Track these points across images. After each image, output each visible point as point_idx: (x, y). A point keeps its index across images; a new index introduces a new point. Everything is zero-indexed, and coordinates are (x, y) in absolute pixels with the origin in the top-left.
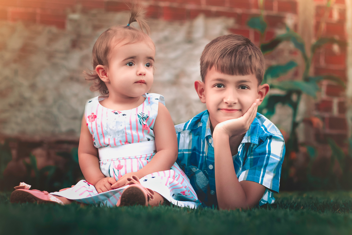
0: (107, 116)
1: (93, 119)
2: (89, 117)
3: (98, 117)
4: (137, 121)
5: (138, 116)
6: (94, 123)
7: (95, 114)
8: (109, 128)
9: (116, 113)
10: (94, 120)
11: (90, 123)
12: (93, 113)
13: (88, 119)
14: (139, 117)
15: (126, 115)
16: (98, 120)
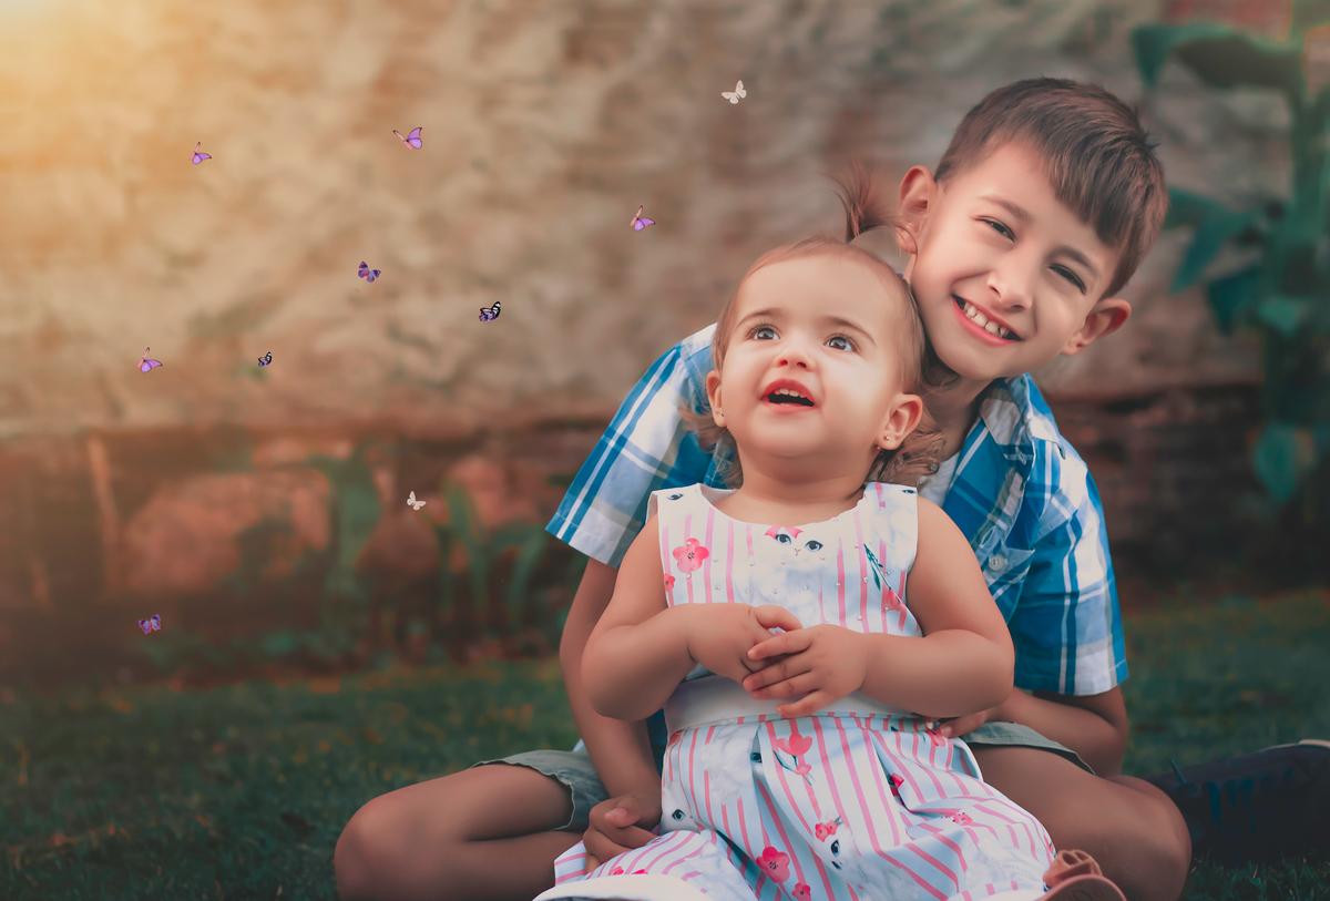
0: (751, 553)
1: (694, 561)
2: (676, 554)
3: (713, 554)
4: (864, 574)
5: (866, 556)
6: (698, 574)
7: (702, 544)
8: (760, 594)
9: (783, 538)
10: (700, 564)
11: (685, 576)
12: (694, 541)
13: (673, 562)
14: (871, 559)
15: (821, 546)
16: (717, 566)
